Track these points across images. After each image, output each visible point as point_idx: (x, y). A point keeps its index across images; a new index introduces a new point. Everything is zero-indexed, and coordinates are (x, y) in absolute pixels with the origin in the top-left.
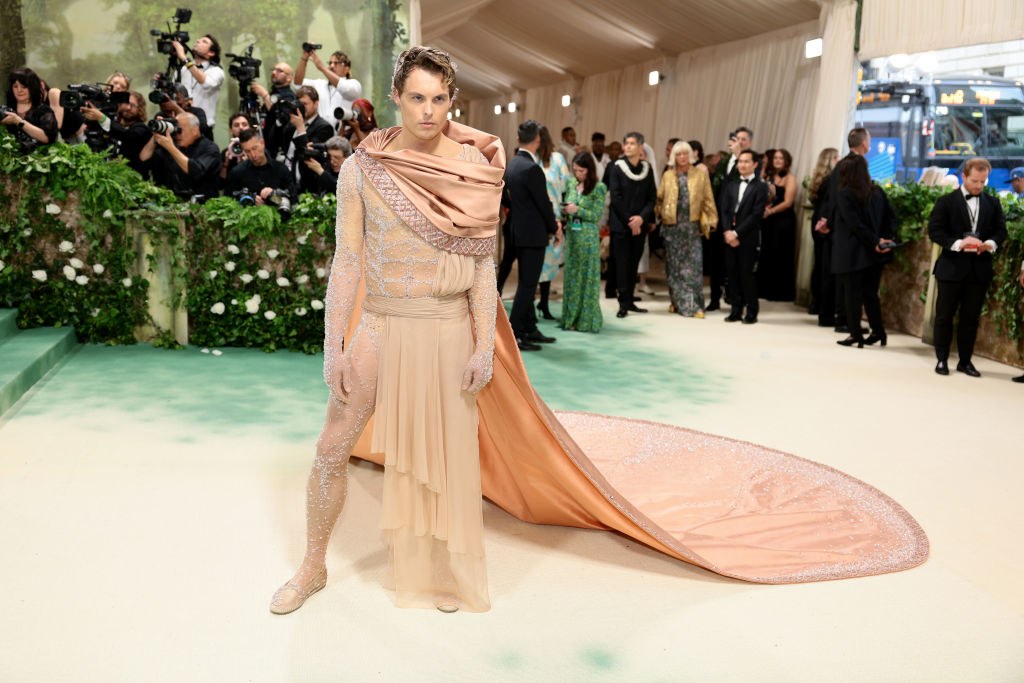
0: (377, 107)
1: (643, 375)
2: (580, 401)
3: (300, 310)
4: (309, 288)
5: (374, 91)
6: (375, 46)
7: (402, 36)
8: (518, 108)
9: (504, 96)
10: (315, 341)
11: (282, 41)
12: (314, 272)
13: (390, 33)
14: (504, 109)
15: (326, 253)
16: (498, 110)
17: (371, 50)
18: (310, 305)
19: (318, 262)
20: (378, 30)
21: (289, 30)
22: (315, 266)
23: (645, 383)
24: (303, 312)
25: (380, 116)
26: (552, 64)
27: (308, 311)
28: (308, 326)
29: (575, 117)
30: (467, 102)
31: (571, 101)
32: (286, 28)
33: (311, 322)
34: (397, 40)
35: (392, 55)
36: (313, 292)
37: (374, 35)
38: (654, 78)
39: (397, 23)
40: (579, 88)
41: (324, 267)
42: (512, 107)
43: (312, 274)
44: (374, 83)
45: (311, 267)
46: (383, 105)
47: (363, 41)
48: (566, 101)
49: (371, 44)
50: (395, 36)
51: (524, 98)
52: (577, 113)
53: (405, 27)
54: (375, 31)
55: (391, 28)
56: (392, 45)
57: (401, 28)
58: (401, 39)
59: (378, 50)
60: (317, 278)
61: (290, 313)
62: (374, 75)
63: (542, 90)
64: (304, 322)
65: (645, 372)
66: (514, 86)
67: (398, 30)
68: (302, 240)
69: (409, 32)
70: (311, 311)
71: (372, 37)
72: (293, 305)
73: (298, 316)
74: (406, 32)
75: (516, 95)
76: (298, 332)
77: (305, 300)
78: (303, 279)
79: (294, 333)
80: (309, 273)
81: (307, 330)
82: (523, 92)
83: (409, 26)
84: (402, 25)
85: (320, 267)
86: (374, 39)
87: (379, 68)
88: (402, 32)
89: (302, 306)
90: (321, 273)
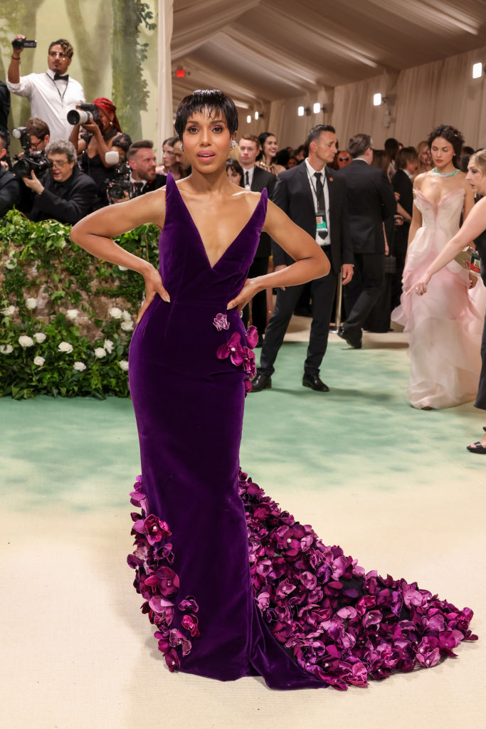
0: (118, 106)
1: (414, 432)
2: (326, 461)
3: (5, 349)
4: (18, 321)
5: (114, 87)
6: (115, 33)
7: (150, 21)
8: (324, 109)
9: (308, 94)
10: (24, 384)
11: (5, 28)
12: (25, 302)
13: (134, 18)
14: (308, 111)
15: (38, 282)
16: (301, 111)
17: (112, 36)
18: (17, 342)
19: (29, 290)
20: (119, 13)
21: (14, 15)
22: (25, 295)
23: (417, 442)
24: (10, 349)
25: (122, 117)
26: (360, 55)
27: (15, 349)
28: (15, 368)
29: (387, 119)
30: (268, 103)
31: (383, 99)
32: (10, 13)
33: (20, 361)
34: (143, 25)
35: (137, 43)
36: (23, 327)
37: (115, 19)
38: (477, 70)
39: (143, 5)
40: (394, 84)
42: (317, 108)
43: (21, 304)
44: (114, 77)
45: (21, 296)
46: (125, 104)
47: (102, 27)
48: (377, 99)
49: (112, 31)
50: (141, 22)
51: (331, 97)
52: (390, 114)
53: (152, 9)
54: (115, 14)
55: (135, 11)
56: (137, 31)
57: (147, 10)
58: (147, 23)
59: (119, 37)
60: (27, 310)
62: (114, 68)
63: (351, 86)
64: (10, 361)
65: (418, 428)
66: (319, 82)
67: (143, 14)
69: (157, 15)
70: (20, 349)
71: (113, 22)
74: (154, 15)
75: (323, 94)
77: (12, 334)
80: (18, 304)
81: (14, 372)
82: (330, 89)
83: (156, 8)
84: (148, 8)
86: (115, 25)
87: (120, 59)
88: (149, 15)
89: (8, 343)
90: (32, 303)
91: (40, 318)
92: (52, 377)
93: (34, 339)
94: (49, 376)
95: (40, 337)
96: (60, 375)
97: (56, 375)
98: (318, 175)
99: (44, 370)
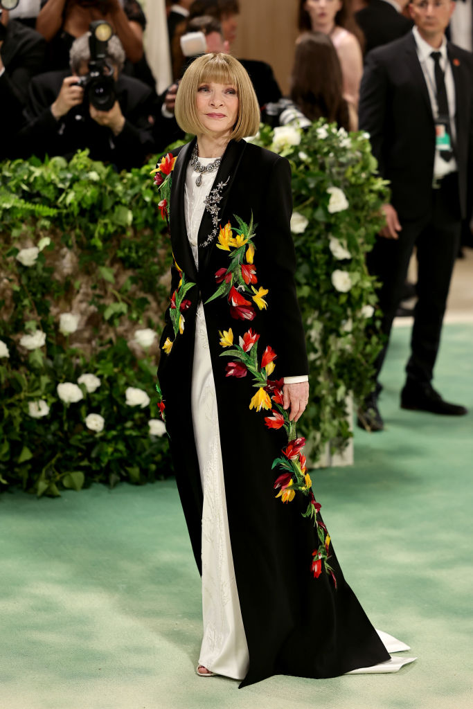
3: (37, 407)
18: (54, 393)
24: (43, 409)
27: (52, 407)
33: (56, 427)
41: (70, 310)
43: (51, 328)
60: (61, 337)
61: (16, 413)
64: (40, 430)
68: (28, 255)
70: (57, 406)
72: (22, 395)
73: (32, 419)
76: (32, 451)
77: (43, 383)
78: (34, 341)
79: (26, 455)
80: (43, 326)
81: (49, 446)
85: (64, 311)
89: (40, 398)
90: (70, 323)
91: (76, 346)
92: (116, 450)
93: (82, 386)
94: (110, 450)
95: (91, 382)
96: (127, 446)
97: (121, 447)
98: (436, 56)
99: (103, 439)
